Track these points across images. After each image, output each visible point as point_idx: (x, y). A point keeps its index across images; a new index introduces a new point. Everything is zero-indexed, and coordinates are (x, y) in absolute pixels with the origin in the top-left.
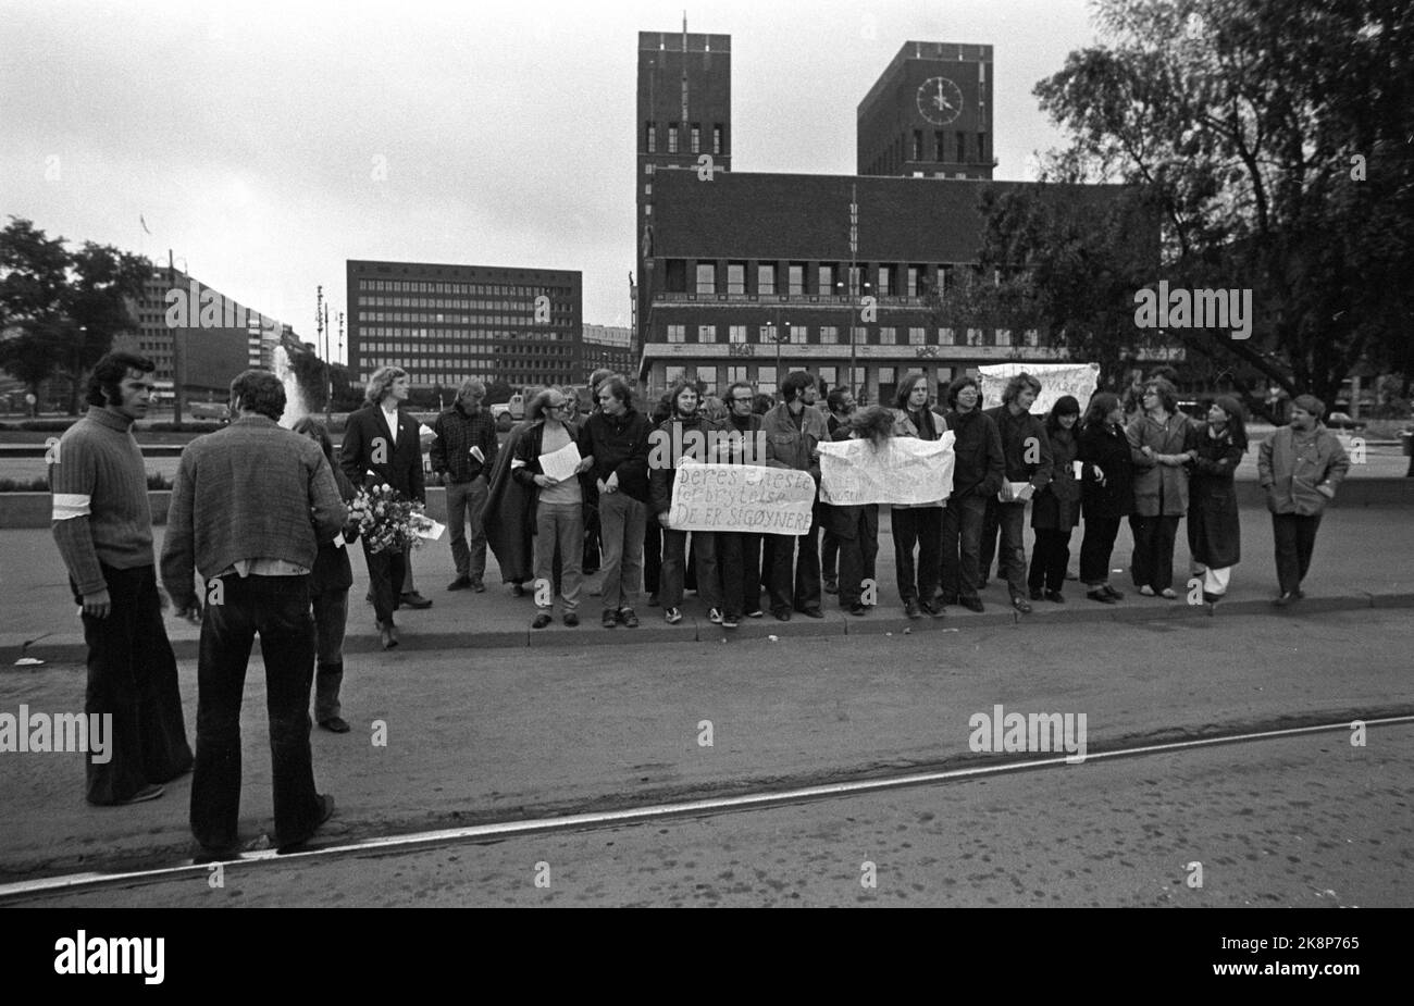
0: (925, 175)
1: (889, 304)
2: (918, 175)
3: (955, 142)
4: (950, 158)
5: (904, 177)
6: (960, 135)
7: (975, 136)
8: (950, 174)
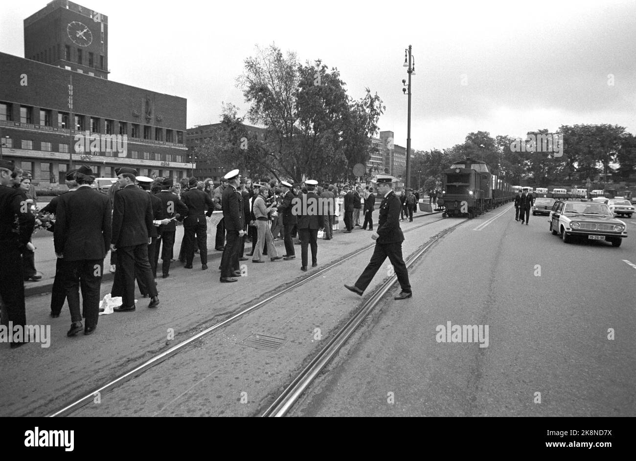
0: (72, 69)
1: (64, 132)
2: (68, 68)
3: (88, 56)
4: (85, 64)
5: (59, 67)
6: (91, 54)
7: (99, 57)
8: (86, 71)
